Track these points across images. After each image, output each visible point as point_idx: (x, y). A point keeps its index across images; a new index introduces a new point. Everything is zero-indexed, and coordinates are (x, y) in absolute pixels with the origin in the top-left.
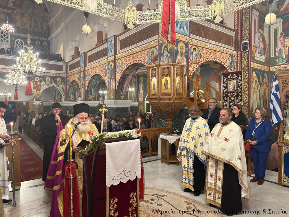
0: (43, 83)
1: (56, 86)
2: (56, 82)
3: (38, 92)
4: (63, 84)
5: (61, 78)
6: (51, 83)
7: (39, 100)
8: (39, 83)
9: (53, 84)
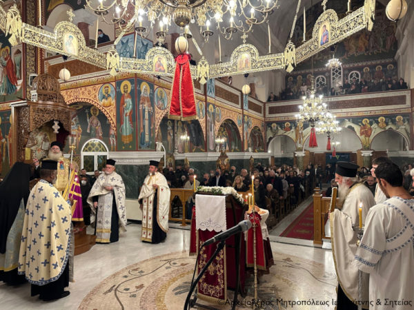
0: (374, 125)
1: (394, 128)
2: (394, 122)
3: (367, 138)
4: (406, 123)
5: (404, 115)
6: (387, 124)
7: (369, 149)
8: (369, 126)
9: (391, 126)
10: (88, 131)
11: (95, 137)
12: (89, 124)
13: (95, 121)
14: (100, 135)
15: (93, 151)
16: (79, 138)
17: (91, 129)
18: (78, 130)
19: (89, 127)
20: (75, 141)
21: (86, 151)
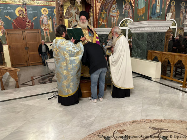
10: (123, 13)
11: (128, 17)
12: (124, 9)
13: (128, 6)
14: (131, 15)
15: (126, 26)
16: (118, 18)
17: (125, 12)
18: (117, 13)
19: (124, 10)
20: (115, 20)
21: (122, 26)
